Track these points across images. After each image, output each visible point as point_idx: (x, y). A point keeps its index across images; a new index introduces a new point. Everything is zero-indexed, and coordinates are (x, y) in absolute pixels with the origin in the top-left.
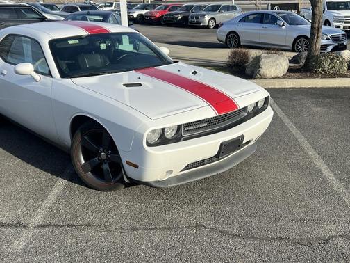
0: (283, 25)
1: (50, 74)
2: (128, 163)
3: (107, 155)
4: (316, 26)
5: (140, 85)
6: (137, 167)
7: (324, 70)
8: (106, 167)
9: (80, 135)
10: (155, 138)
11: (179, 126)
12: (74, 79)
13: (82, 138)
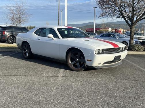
0: (117, 38)
1: (59, 38)
2: (88, 60)
3: (79, 60)
4: (132, 35)
5: (88, 40)
6: (91, 61)
7: (135, 50)
8: (78, 64)
9: (70, 54)
10: (97, 52)
11: (103, 49)
12: (67, 39)
13: (71, 55)
